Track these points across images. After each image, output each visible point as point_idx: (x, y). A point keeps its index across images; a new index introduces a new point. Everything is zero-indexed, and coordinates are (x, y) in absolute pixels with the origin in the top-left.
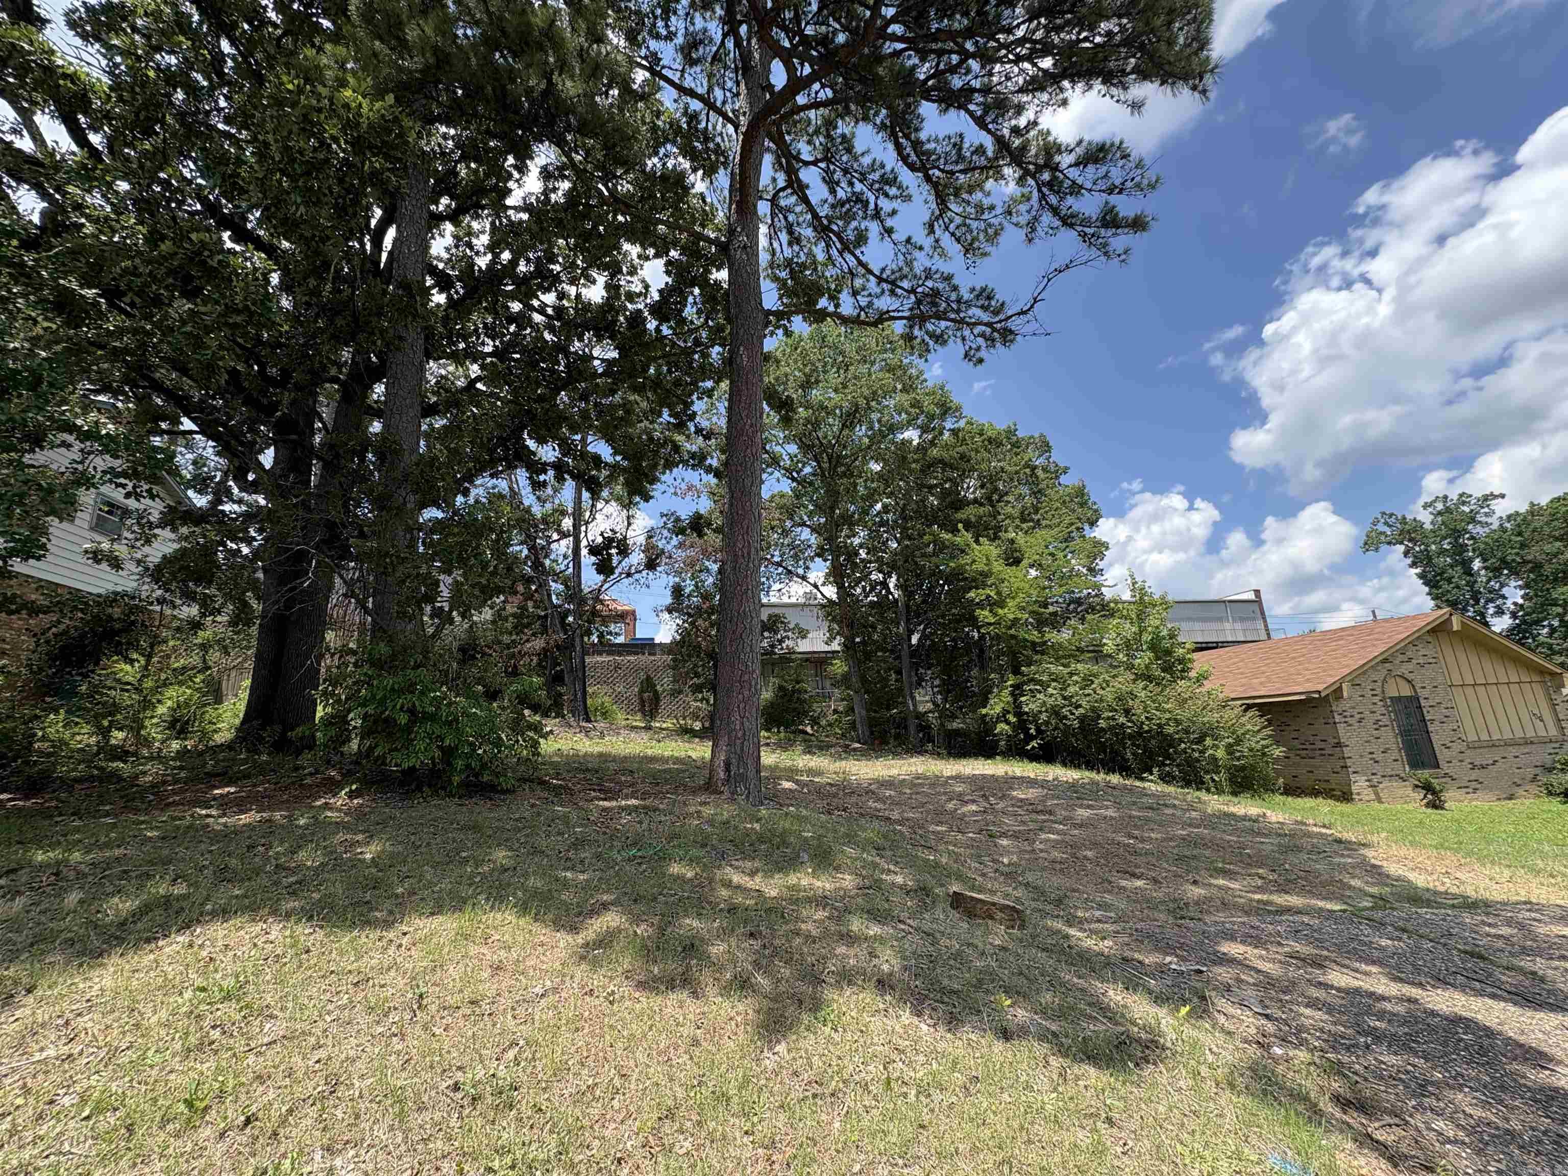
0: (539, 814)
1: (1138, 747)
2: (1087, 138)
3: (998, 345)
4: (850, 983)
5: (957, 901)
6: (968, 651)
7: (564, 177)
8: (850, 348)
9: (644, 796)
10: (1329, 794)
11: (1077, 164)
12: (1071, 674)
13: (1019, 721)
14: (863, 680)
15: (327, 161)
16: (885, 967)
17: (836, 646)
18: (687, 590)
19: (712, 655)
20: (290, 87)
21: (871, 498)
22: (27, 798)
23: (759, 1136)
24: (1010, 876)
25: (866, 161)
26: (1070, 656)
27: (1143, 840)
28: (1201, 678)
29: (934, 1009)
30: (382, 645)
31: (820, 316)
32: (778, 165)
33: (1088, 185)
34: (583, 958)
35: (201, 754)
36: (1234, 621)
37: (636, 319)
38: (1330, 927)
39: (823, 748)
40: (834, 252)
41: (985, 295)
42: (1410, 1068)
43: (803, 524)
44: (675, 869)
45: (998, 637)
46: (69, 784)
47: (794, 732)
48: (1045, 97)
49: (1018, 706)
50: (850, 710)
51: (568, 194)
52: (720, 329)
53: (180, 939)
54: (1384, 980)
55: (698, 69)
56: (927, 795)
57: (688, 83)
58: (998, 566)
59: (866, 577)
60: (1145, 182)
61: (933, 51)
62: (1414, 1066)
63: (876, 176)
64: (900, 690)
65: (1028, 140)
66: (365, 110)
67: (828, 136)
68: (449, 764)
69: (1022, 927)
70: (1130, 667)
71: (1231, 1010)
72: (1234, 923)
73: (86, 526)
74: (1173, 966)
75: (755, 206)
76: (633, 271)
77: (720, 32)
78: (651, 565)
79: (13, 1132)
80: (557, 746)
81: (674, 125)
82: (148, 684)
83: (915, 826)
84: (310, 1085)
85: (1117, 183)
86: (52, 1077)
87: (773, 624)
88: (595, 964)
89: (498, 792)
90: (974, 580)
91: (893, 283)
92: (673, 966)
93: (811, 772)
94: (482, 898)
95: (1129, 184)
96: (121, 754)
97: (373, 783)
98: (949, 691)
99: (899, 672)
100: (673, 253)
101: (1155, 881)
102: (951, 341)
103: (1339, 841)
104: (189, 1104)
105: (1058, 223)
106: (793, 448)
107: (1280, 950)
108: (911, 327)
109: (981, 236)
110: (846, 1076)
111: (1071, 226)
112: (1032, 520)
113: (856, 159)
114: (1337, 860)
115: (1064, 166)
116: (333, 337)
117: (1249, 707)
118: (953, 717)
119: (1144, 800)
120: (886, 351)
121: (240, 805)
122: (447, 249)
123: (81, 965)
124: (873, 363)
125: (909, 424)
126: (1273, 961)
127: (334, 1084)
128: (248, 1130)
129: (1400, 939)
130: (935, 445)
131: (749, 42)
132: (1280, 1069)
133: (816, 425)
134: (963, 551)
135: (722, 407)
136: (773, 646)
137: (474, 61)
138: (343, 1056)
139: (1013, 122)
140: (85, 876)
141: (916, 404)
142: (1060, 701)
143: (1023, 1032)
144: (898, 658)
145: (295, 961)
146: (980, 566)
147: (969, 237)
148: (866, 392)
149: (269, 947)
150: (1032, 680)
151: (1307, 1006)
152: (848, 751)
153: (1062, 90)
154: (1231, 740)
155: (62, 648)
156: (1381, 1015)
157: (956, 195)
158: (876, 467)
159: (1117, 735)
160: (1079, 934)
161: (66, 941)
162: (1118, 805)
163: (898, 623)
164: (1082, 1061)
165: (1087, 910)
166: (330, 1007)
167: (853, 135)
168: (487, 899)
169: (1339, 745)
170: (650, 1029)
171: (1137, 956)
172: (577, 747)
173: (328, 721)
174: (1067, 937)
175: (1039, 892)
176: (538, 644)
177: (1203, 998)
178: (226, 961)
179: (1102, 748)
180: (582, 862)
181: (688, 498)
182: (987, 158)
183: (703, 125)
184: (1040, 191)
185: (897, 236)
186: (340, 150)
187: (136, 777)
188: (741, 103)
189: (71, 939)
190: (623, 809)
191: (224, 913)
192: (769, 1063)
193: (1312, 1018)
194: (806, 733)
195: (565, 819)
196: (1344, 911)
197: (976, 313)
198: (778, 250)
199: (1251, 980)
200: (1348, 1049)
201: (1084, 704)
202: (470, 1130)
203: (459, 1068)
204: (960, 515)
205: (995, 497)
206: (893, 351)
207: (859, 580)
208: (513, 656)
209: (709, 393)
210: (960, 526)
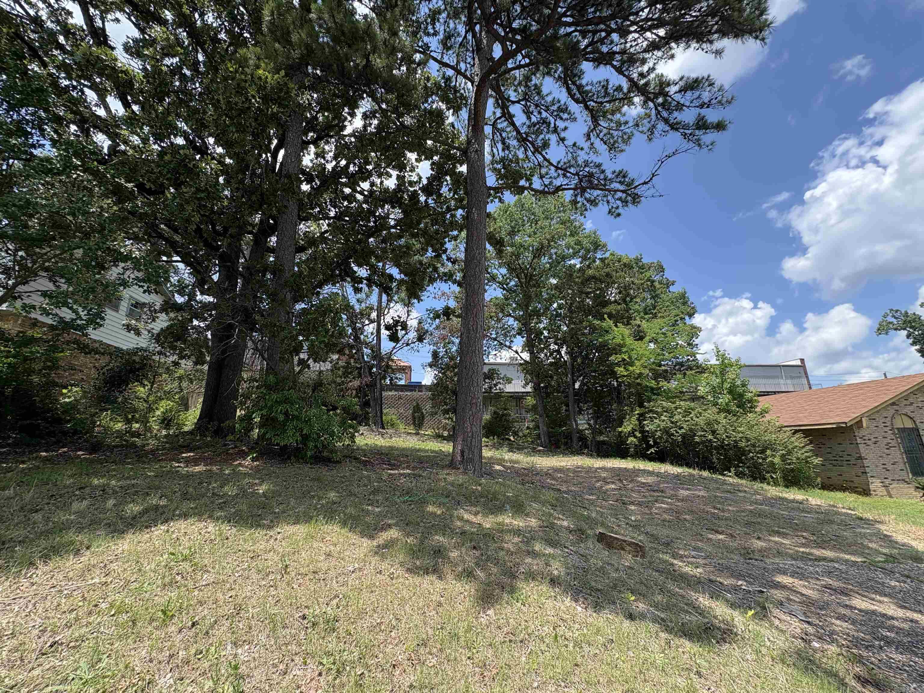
0: (354, 475)
1: (721, 454)
2: (686, 75)
3: (630, 205)
4: (533, 579)
5: (601, 538)
6: (610, 392)
7: (375, 117)
8: (538, 211)
9: (414, 469)
10: (853, 490)
11: (680, 91)
12: (676, 408)
13: (643, 436)
14: (545, 407)
15: (249, 108)
16: (556, 572)
17: (529, 389)
18: (441, 354)
19: (455, 393)
20: (231, 69)
21: (550, 301)
22: (91, 454)
23: (476, 660)
24: (636, 527)
25: (549, 99)
26: (676, 397)
27: (723, 511)
28: (764, 412)
29: (586, 599)
30: (271, 376)
31: (520, 190)
32: (497, 104)
33: (687, 104)
34: (376, 553)
35: (177, 436)
36: (786, 378)
37: (414, 196)
38: (853, 571)
39: (520, 449)
40: (530, 153)
41: (622, 175)
42: (911, 663)
43: (510, 315)
44: (430, 508)
45: (629, 385)
46: (111, 448)
47: (503, 439)
48: (660, 54)
49: (642, 427)
50: (537, 427)
51: (378, 127)
52: (461, 200)
53: (162, 528)
54: (893, 607)
55: (450, 52)
56: (584, 478)
57: (446, 60)
58: (629, 341)
59: (547, 347)
60: (725, 99)
61: (589, 31)
62: (915, 663)
63: (555, 108)
64: (568, 416)
65: (649, 80)
66: (269, 80)
67: (526, 86)
68: (305, 445)
69: (643, 556)
70: (715, 404)
71: (783, 617)
72: (786, 564)
73: (124, 314)
74: (744, 587)
75: (483, 128)
76: (412, 170)
77: (464, 31)
78: (420, 339)
79: (77, 619)
80: (366, 442)
81: (437, 85)
82: (151, 398)
83: (575, 495)
84: (226, 608)
85: (706, 101)
86: (97, 593)
87: (491, 375)
88: (383, 557)
89: (331, 462)
90: (614, 349)
91: (565, 170)
92: (428, 562)
93: (511, 461)
94: (321, 517)
95: (714, 101)
96: (137, 434)
97: (265, 454)
98: (598, 418)
99: (567, 405)
100: (435, 158)
101: (732, 536)
102: (600, 204)
103: (861, 519)
104: (164, 612)
105: (668, 128)
106: (504, 271)
107: (818, 582)
108: (576, 196)
109: (620, 140)
110: (530, 632)
111: (677, 129)
112: (652, 313)
113: (543, 99)
114: (859, 530)
115: (671, 93)
116: (251, 207)
117: (796, 432)
118: (601, 433)
119: (725, 487)
120: (560, 212)
121: (196, 462)
122: (311, 161)
123: (113, 537)
124: (552, 219)
125: (574, 255)
126: (813, 589)
127: (239, 609)
128: (193, 629)
129: (905, 582)
130: (590, 268)
131: (480, 34)
132: (818, 656)
133: (518, 256)
134: (607, 332)
135: (462, 247)
136: (491, 388)
137: (327, 50)
138: (244, 595)
139: (640, 69)
140: (117, 492)
141: (578, 243)
142: (669, 424)
143: (642, 616)
144: (566, 397)
145: (220, 543)
146: (618, 341)
147: (612, 141)
148: (548, 237)
149: (207, 535)
150: (651, 411)
151: (837, 618)
152: (535, 452)
153: (671, 48)
154: (784, 452)
155: (110, 377)
156: (891, 629)
157: (604, 117)
158: (554, 281)
159: (707, 447)
160: (680, 564)
161: (106, 524)
162: (707, 489)
163: (567, 375)
164: (681, 636)
165: (685, 551)
166: (238, 569)
167: (541, 84)
168: (324, 518)
169: (860, 458)
170: (414, 595)
171: (718, 579)
172: (377, 443)
173: (242, 419)
174: (672, 565)
175: (654, 538)
176: (356, 383)
177: (764, 608)
178: (185, 541)
179: (697, 455)
180: (377, 501)
181: (442, 300)
182: (623, 93)
183: (454, 83)
184: (656, 109)
185: (569, 143)
186: (256, 102)
187: (144, 446)
188: (476, 69)
189: (109, 524)
190: (402, 475)
191: (185, 516)
192: (483, 620)
193: (841, 627)
194: (510, 440)
195: (368, 477)
196: (865, 562)
197: (616, 186)
198: (496, 153)
199: (797, 600)
200: (867, 647)
201: (685, 426)
202: (311, 641)
203: (306, 607)
204: (605, 310)
205: (628, 299)
206: (564, 211)
207: (542, 350)
208: (342, 390)
209: (455, 238)
210: (606, 316)
